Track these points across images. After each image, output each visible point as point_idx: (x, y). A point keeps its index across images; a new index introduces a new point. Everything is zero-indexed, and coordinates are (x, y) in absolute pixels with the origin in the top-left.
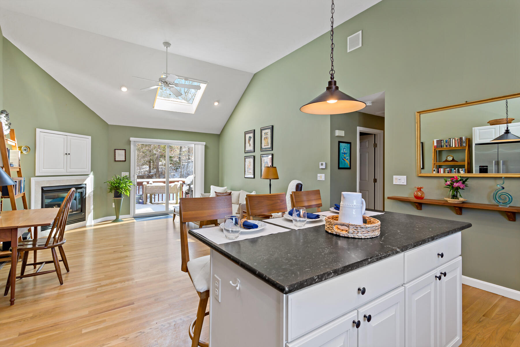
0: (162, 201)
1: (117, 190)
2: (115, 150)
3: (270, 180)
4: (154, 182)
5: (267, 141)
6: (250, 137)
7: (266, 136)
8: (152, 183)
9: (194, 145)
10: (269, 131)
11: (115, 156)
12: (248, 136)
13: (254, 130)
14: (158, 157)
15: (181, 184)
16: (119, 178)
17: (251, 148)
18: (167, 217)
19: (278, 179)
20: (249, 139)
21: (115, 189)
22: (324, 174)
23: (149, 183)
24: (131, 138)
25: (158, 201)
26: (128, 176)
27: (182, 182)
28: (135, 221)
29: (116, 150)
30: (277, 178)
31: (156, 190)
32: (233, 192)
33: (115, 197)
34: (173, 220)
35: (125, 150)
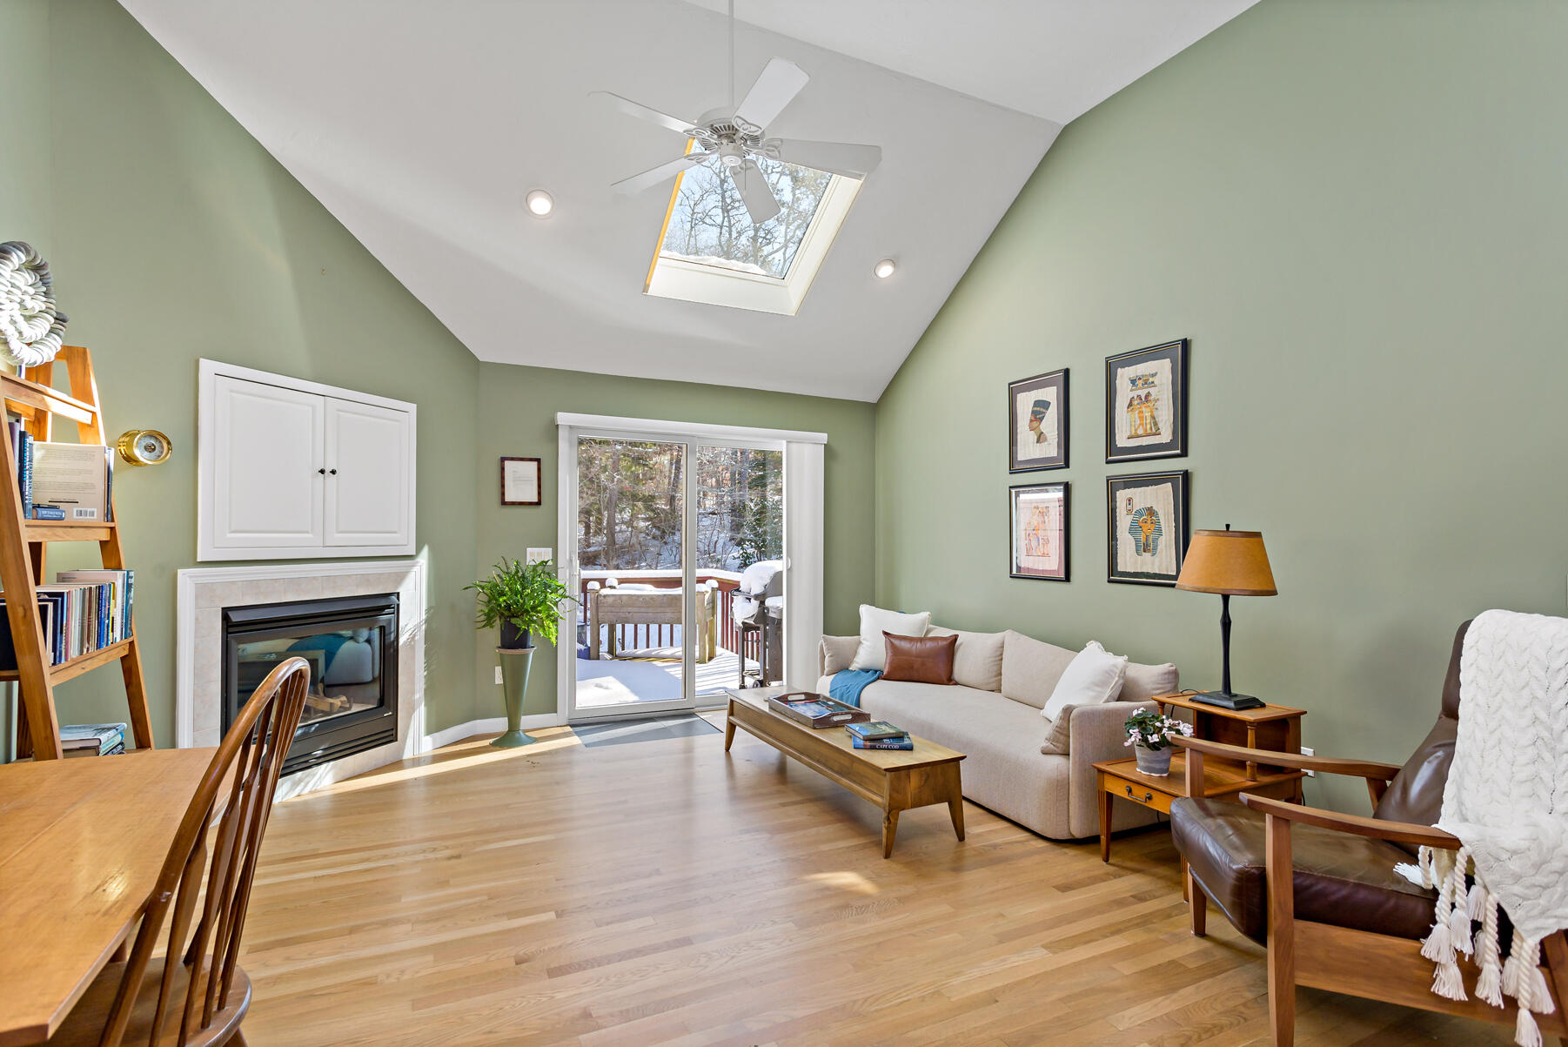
0: (648, 647)
1: (513, 621)
2: (503, 459)
3: (1226, 598)
4: (622, 581)
5: (1148, 414)
6: (1042, 405)
7: (1143, 393)
8: (615, 583)
9: (784, 442)
10: (1162, 370)
11: (503, 486)
12: (1026, 402)
13: (1067, 372)
14: (614, 498)
15: (713, 589)
16: (517, 572)
17: (1051, 449)
18: (689, 731)
19: (1274, 593)
20: (1033, 412)
21: (506, 613)
23: (607, 584)
24: (559, 414)
25: (636, 647)
26: (550, 563)
27: (716, 585)
28: (575, 740)
29: (506, 462)
30: (1265, 588)
31: (630, 609)
32: (963, 637)
33: (504, 646)
34: (727, 749)
35: (538, 460)
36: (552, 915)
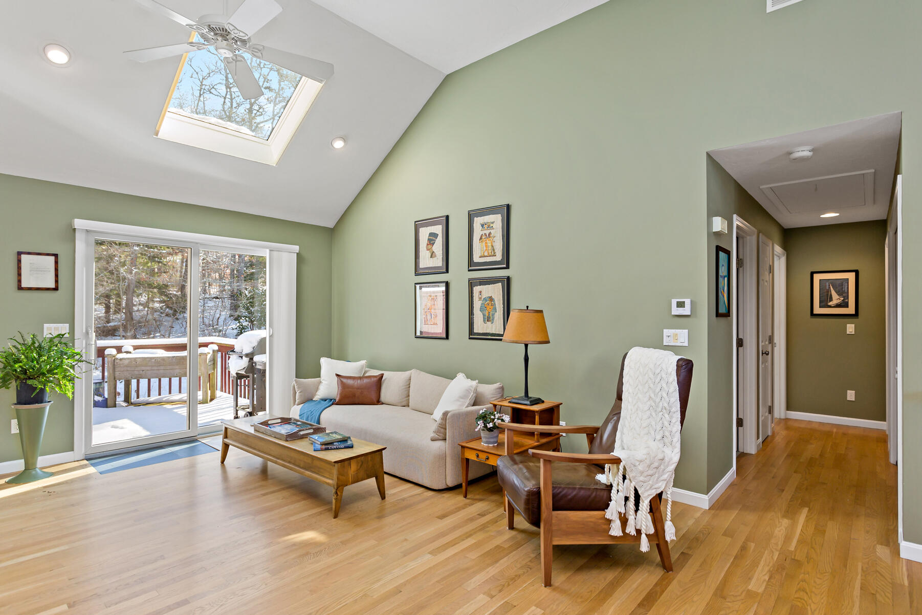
0: (160, 394)
1: (29, 382)
2: (19, 254)
3: (526, 346)
4: (136, 348)
5: (490, 244)
6: (433, 236)
7: (487, 232)
8: (131, 349)
9: (268, 251)
10: (497, 220)
11: (19, 275)
12: (424, 233)
13: (447, 217)
14: (132, 286)
15: (214, 351)
16: (34, 343)
17: (438, 262)
18: (192, 452)
19: (548, 342)
20: (429, 239)
21: (22, 376)
22: (687, 330)
23: (123, 350)
24: (76, 220)
25: (149, 396)
26: (67, 335)
27: (216, 348)
28: (91, 470)
29: (23, 256)
30: (544, 340)
31: (143, 368)
32: (387, 374)
33: (19, 402)
34: (223, 462)
35: (56, 256)
36: (65, 607)
